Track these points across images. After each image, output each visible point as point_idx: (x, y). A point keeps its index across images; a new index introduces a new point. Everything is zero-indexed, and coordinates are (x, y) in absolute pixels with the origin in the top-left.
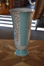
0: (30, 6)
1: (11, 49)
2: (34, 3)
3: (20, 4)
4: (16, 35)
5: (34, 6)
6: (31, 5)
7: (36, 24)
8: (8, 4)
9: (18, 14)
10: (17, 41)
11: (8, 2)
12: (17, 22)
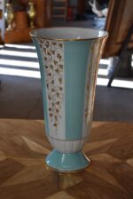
0: (93, 19)
1: (33, 149)
2: (105, 11)
3: (66, 13)
4: (50, 109)
5: (105, 19)
6: (96, 15)
7: (109, 68)
8: (32, 14)
9: (61, 45)
10: (55, 125)
11: (32, 7)
12: (57, 71)
